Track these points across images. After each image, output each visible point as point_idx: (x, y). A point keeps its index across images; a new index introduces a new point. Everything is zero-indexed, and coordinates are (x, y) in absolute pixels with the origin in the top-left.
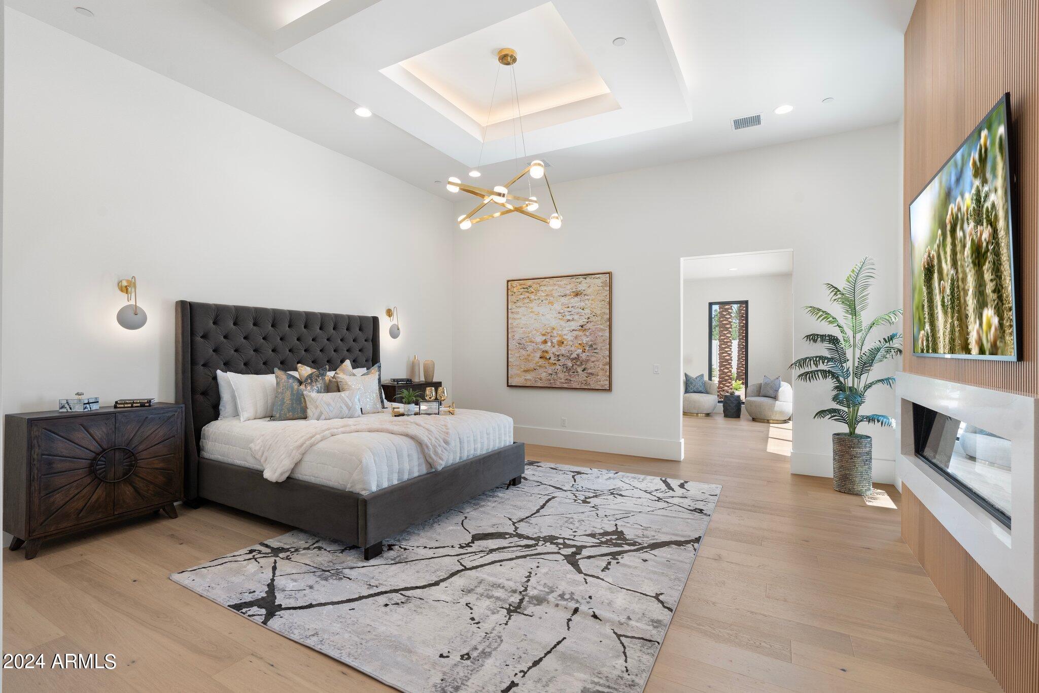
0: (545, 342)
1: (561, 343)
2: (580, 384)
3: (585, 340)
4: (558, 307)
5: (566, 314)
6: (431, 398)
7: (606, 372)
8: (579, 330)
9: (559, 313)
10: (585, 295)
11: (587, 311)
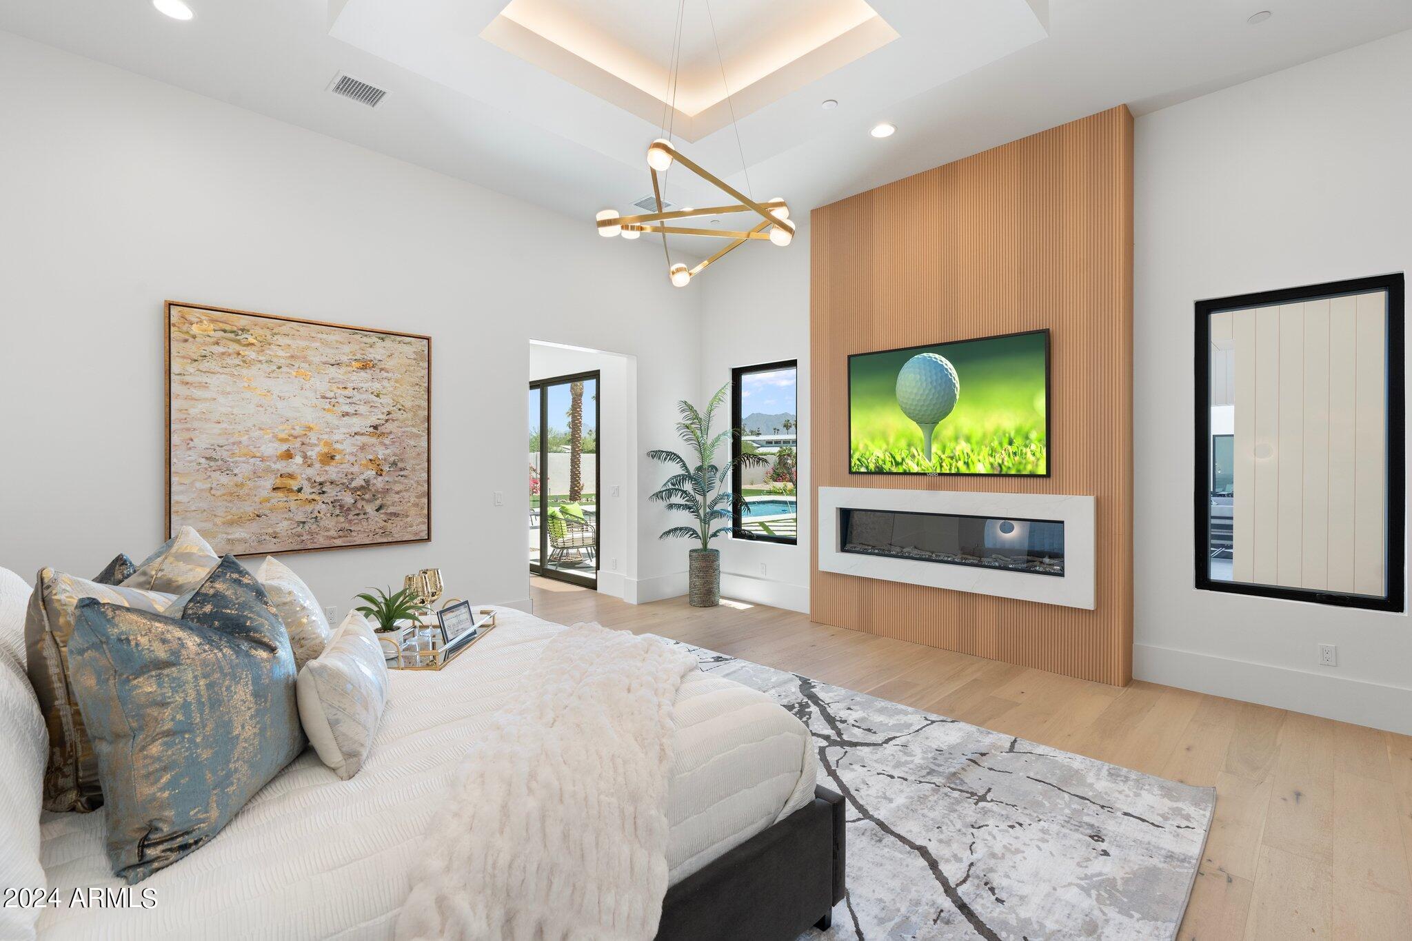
0: (288, 455)
1: (329, 458)
2: (371, 535)
3: (381, 453)
4: (320, 384)
5: (341, 400)
7: (422, 508)
8: (372, 435)
9: (324, 397)
10: (382, 370)
11: (386, 400)
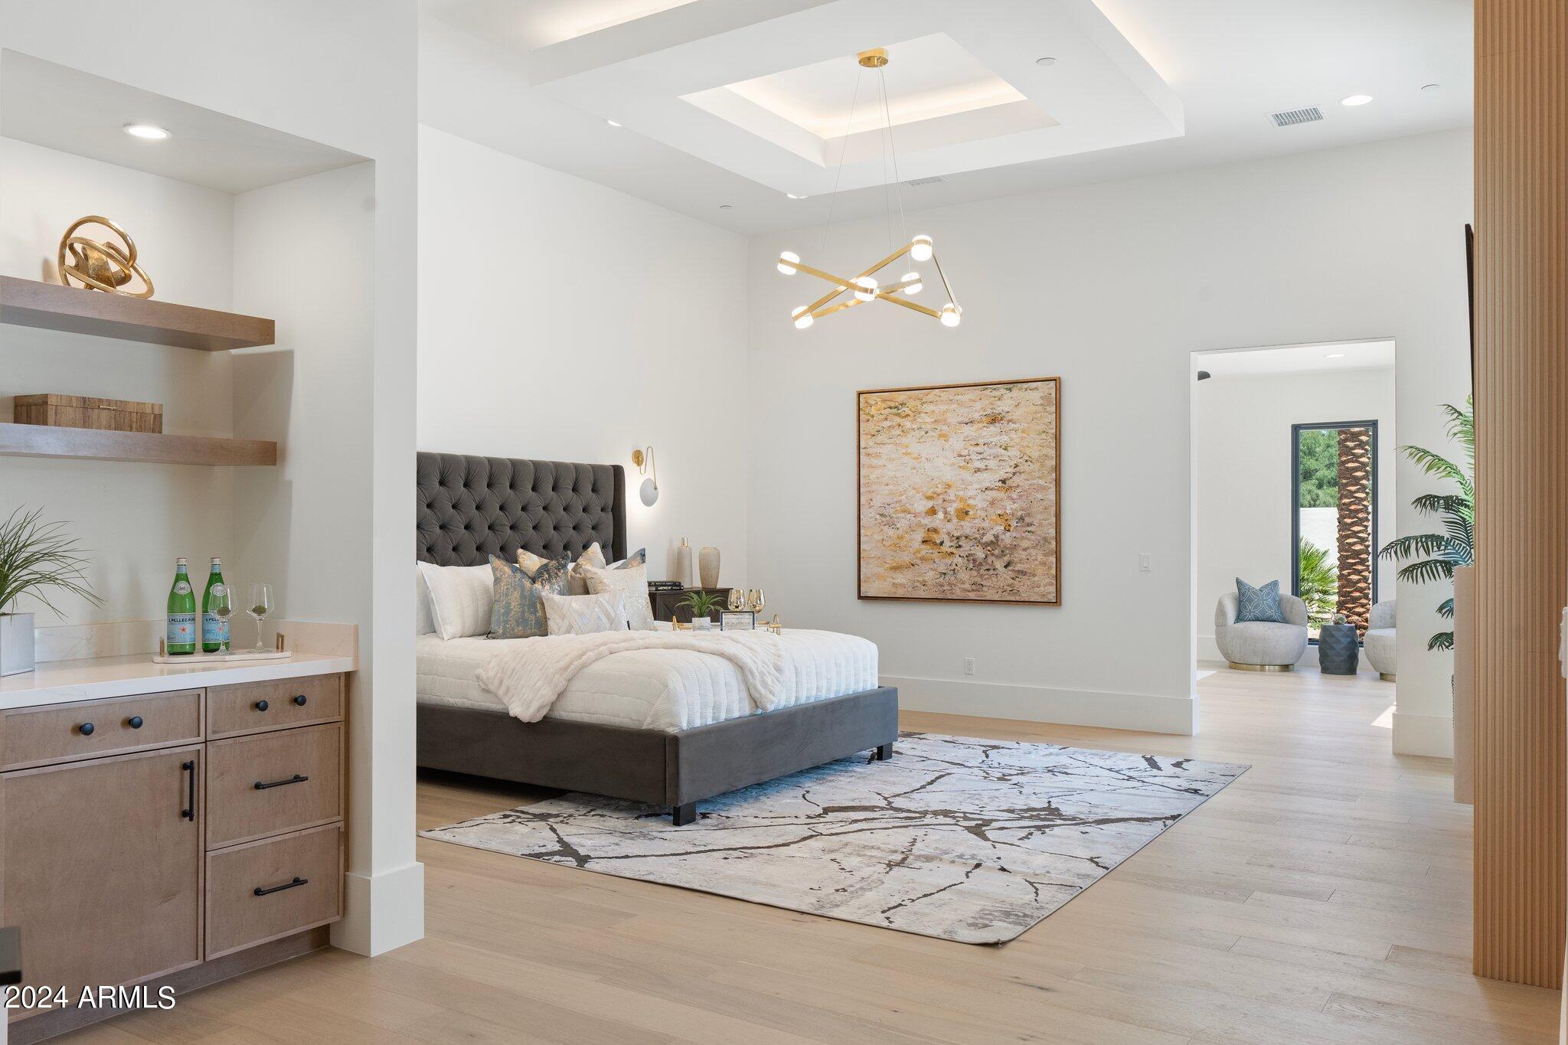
0: (932, 512)
1: (963, 513)
2: (1000, 591)
3: (1009, 507)
4: (957, 443)
5: (974, 457)
6: (737, 607)
7: (1050, 568)
8: (999, 489)
9: (960, 456)
10: (1009, 421)
11: (1013, 452)
